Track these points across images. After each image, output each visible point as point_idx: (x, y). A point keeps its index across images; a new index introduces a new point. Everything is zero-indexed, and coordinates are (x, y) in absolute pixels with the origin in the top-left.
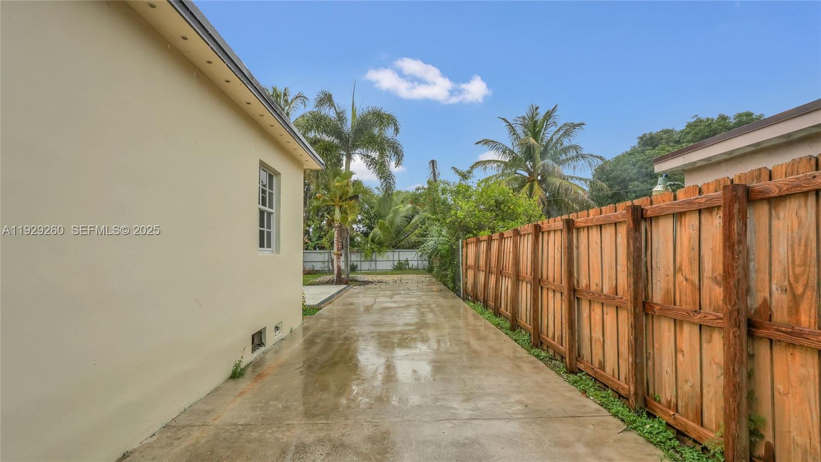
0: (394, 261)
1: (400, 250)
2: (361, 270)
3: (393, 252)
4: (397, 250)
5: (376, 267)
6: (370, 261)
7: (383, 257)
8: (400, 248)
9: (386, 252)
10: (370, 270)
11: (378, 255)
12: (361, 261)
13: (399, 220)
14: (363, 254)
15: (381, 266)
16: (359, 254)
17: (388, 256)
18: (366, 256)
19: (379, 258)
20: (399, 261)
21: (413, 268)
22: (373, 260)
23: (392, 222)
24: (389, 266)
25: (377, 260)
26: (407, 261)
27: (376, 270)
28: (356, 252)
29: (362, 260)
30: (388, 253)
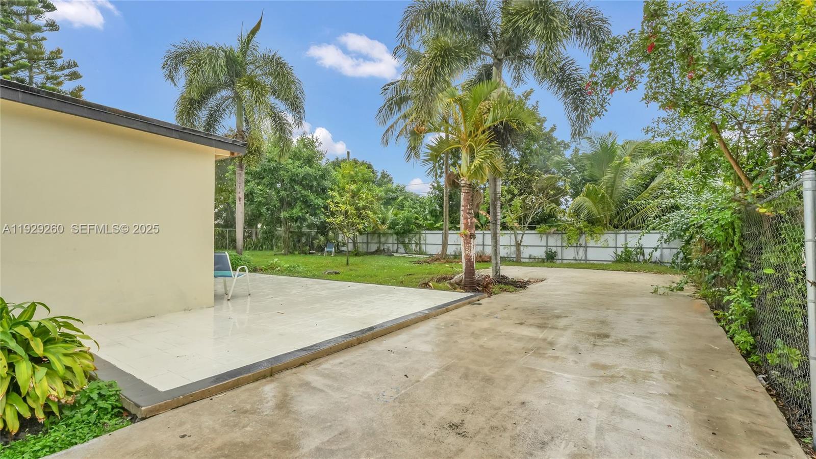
0: (616, 247)
1: (627, 231)
2: (562, 259)
3: (616, 234)
4: (623, 231)
5: (586, 256)
6: (577, 247)
7: (597, 241)
8: (627, 229)
9: (603, 234)
10: (576, 260)
11: (589, 238)
12: (562, 247)
13: (627, 183)
14: (564, 236)
15: (594, 255)
16: (560, 236)
17: (606, 241)
18: (568, 239)
19: (591, 243)
20: (626, 248)
21: (653, 260)
22: (581, 246)
23: (613, 186)
24: (608, 255)
25: (588, 245)
26: (641, 248)
27: (586, 260)
28: (554, 233)
29: (564, 244)
30: (606, 236)
